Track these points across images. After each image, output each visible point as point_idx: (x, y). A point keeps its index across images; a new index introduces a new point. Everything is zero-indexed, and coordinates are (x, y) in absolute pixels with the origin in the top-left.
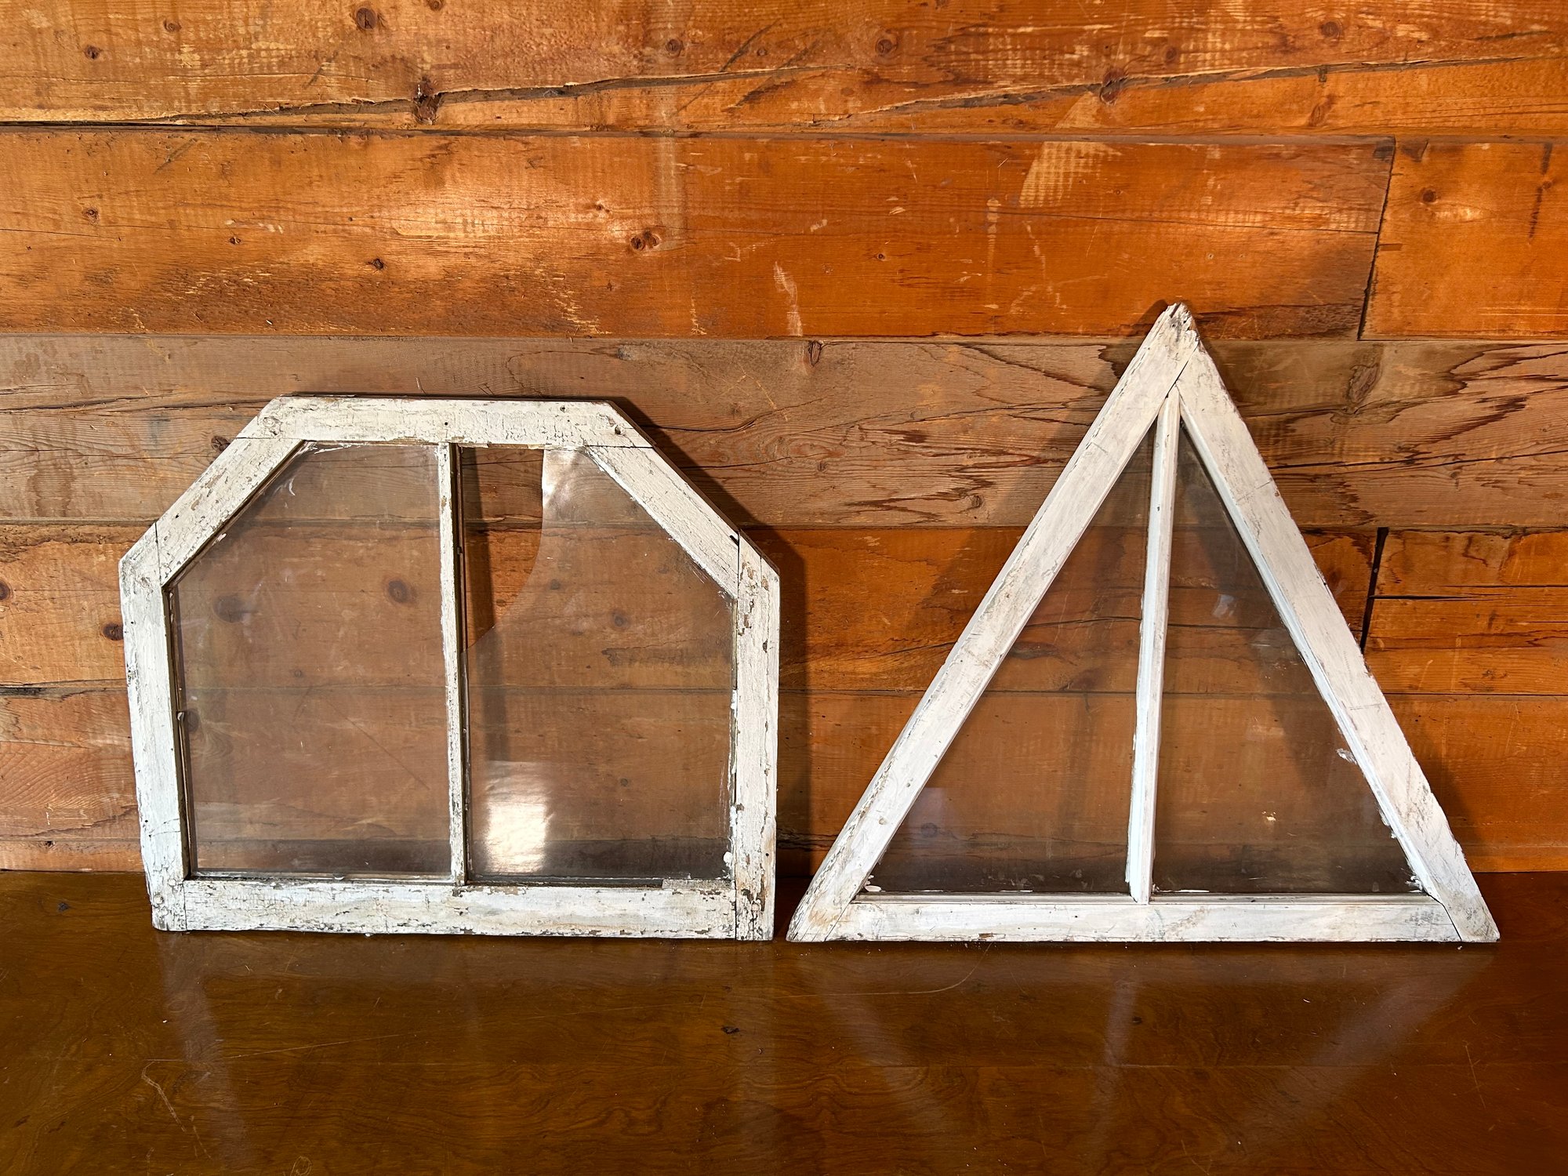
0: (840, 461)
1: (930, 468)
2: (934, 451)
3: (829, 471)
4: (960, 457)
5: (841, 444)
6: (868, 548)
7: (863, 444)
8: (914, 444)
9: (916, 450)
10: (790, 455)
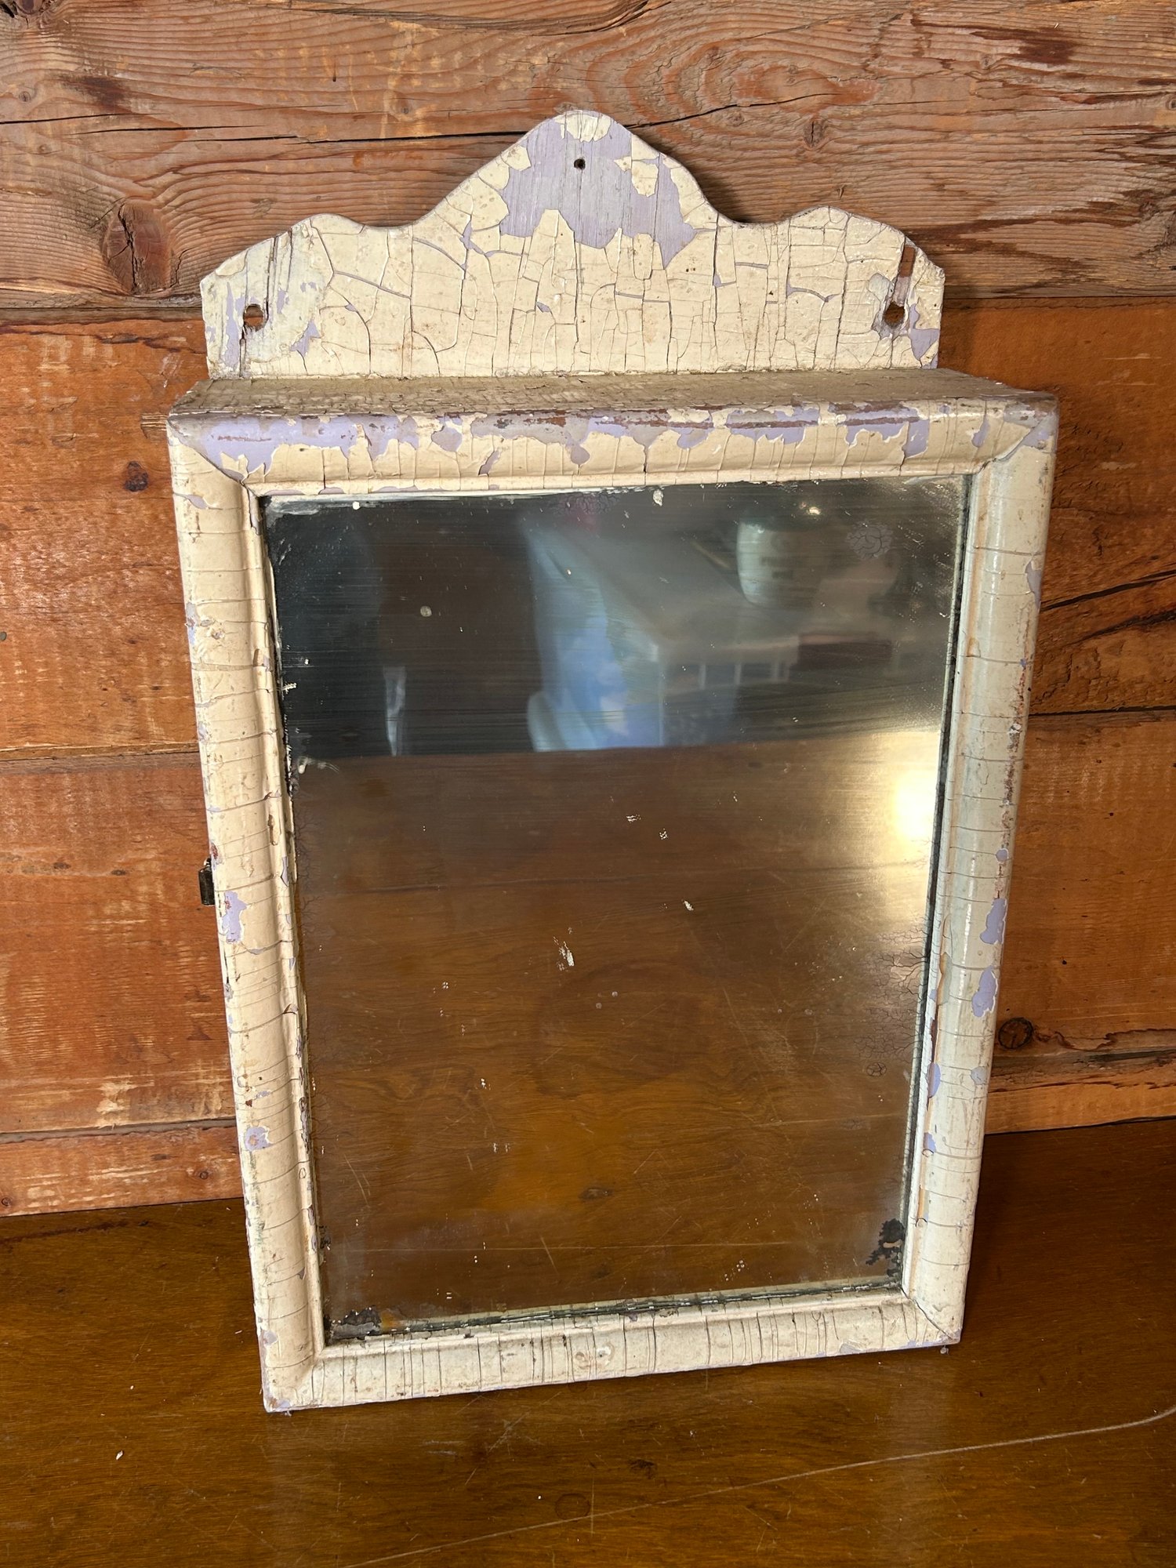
0: (863, 116)
1: (1078, 135)
2: (1090, 87)
3: (833, 145)
4: (1149, 104)
5: (865, 67)
7: (921, 67)
8: (1044, 67)
9: (1049, 84)
10: (735, 100)
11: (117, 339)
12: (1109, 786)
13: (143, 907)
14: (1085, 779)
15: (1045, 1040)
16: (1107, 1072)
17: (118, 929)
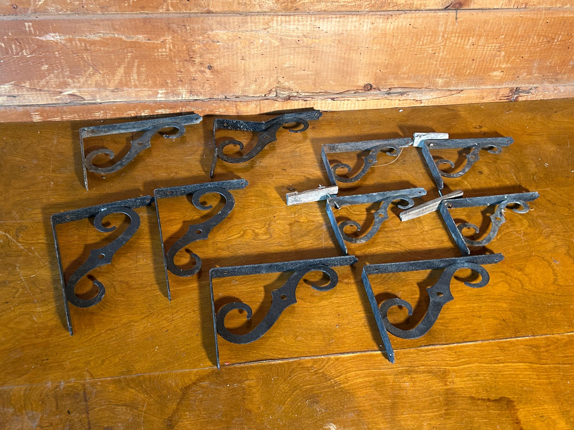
12: (394, 29)
13: (168, 50)
14: (388, 27)
15: (375, 89)
16: (389, 97)
17: (162, 55)
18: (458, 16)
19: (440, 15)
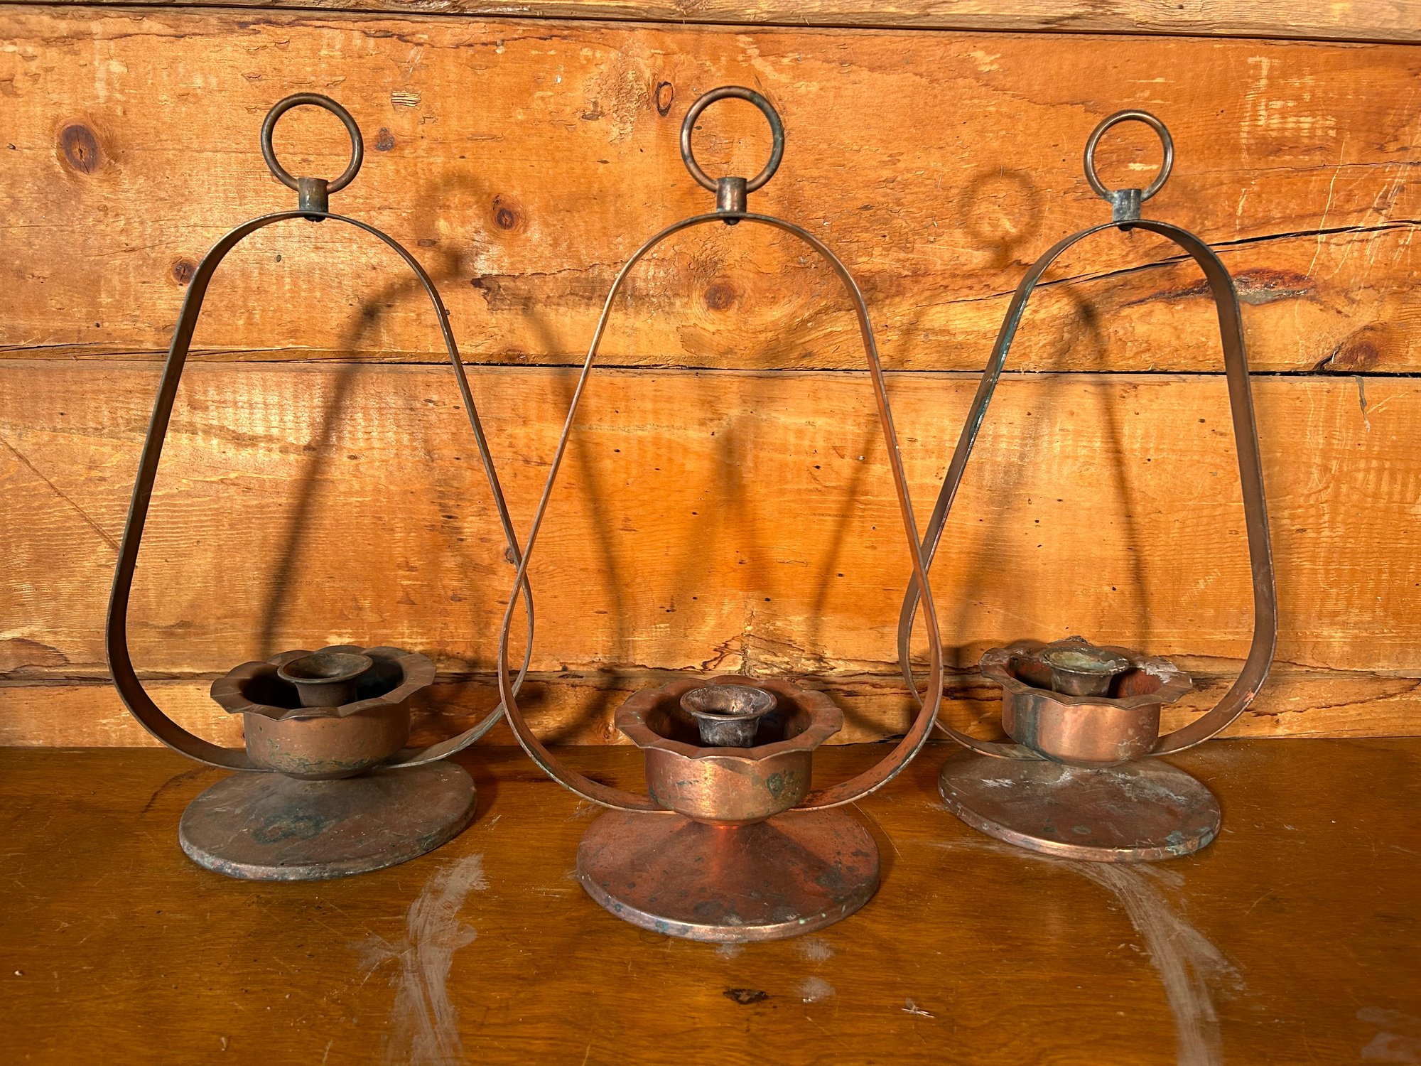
6: (977, 76)
11: (378, 34)
12: (1146, 436)
13: (369, 488)
14: (1126, 427)
17: (349, 505)
18: (1367, 396)
19: (1305, 392)
